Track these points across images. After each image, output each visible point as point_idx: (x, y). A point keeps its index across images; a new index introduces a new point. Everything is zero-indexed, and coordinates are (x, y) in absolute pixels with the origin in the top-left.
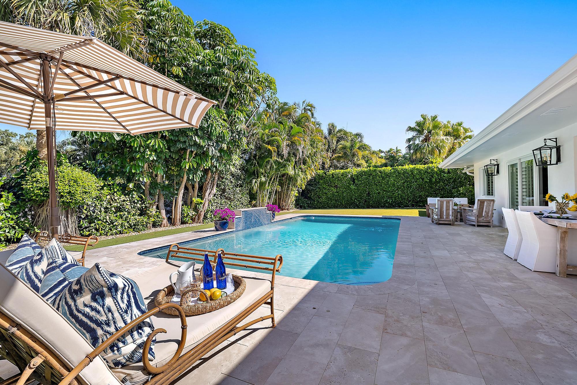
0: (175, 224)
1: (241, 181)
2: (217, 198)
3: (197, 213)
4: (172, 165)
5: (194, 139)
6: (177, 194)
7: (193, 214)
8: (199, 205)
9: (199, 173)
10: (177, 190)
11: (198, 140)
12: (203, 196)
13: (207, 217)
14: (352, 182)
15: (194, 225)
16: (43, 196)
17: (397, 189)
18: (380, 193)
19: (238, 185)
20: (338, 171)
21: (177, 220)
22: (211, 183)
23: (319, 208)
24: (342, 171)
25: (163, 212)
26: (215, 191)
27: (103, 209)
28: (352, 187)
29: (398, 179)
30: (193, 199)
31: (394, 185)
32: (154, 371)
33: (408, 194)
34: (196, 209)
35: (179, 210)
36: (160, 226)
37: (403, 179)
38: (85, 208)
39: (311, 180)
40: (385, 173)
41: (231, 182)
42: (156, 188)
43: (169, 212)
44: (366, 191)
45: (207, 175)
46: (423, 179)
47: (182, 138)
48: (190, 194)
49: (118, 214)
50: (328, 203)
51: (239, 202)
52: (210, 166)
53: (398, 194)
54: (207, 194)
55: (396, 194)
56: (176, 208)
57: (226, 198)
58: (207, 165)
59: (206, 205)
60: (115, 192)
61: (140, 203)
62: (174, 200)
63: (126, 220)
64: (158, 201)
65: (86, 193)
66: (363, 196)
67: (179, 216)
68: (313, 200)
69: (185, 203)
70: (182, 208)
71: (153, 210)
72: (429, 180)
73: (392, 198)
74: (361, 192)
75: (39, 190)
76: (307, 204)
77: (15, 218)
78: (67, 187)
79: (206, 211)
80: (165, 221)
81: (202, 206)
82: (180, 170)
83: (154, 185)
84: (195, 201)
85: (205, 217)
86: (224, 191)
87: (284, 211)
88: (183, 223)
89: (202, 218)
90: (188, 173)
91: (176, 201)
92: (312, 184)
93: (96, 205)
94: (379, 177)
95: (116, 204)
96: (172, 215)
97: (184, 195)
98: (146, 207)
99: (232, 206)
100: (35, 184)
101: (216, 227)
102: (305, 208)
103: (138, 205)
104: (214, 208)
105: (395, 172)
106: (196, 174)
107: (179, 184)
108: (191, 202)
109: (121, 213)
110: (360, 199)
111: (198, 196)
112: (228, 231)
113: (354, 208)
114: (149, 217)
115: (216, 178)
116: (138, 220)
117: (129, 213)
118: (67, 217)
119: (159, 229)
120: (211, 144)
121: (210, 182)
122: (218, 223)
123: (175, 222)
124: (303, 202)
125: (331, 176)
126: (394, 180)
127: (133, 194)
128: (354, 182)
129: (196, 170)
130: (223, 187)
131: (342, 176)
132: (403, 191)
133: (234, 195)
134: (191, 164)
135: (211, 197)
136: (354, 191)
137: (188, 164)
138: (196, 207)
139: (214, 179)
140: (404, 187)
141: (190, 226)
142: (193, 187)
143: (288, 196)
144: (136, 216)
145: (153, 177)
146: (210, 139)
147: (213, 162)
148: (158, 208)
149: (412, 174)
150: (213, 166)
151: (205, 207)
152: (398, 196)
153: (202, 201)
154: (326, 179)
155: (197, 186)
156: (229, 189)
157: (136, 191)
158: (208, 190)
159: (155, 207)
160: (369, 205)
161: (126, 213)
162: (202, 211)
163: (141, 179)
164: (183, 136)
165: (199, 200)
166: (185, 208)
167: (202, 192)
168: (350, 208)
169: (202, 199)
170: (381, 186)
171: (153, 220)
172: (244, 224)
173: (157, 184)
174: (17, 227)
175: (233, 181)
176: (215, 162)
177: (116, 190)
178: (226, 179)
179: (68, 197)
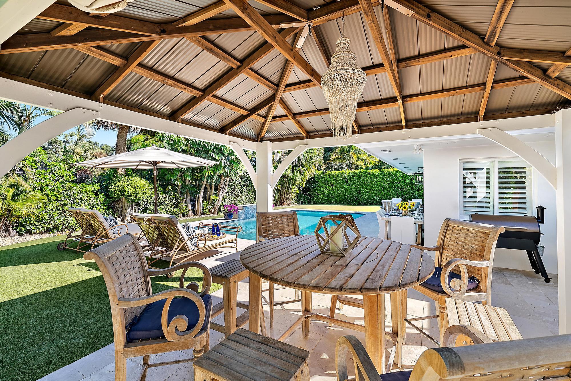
0: (197, 215)
1: (248, 182)
2: (228, 195)
3: (214, 206)
4: (196, 172)
5: (211, 155)
6: (199, 193)
7: (211, 207)
8: (215, 201)
9: (215, 178)
10: (200, 189)
11: (214, 156)
12: (218, 194)
13: (221, 210)
14: (346, 181)
15: (211, 215)
16: (121, 195)
17: (383, 189)
18: (369, 192)
19: (245, 185)
20: (333, 172)
21: (199, 211)
22: (224, 185)
23: (318, 204)
24: (337, 172)
25: (190, 206)
26: (227, 190)
27: (152, 204)
28: (346, 186)
29: (384, 180)
30: (211, 196)
31: (380, 185)
32: (200, 248)
33: (393, 194)
34: (212, 204)
35: (201, 204)
36: (187, 215)
37: (389, 180)
38: (142, 203)
39: (310, 180)
40: (373, 175)
41: (240, 183)
42: (185, 189)
43: (193, 206)
44: (357, 190)
45: (221, 178)
46: (405, 181)
47: (203, 155)
48: (209, 192)
49: (161, 207)
50: (325, 199)
51: (246, 199)
52: (223, 173)
53: (384, 193)
54: (221, 192)
55: (382, 193)
56: (198, 203)
57: (236, 196)
58: (221, 172)
59: (220, 201)
60: (159, 192)
61: (175, 199)
62: (197, 197)
63: (165, 211)
64: (186, 198)
65: (144, 193)
66: (355, 194)
67: (200, 209)
68: (313, 197)
69: (205, 199)
70: (202, 203)
71: (183, 205)
72: (410, 181)
73: (379, 196)
74: (353, 191)
75: (119, 191)
76: (308, 200)
77: (105, 208)
78: (134, 190)
79: (220, 205)
80: (191, 212)
81: (217, 201)
82: (202, 176)
83: (183, 186)
84: (212, 198)
85: (220, 210)
86: (234, 190)
87: (285, 206)
88: (203, 213)
89: (217, 210)
90: (207, 178)
91: (198, 197)
92: (312, 183)
93: (148, 201)
94: (368, 178)
95: (160, 200)
96: (195, 208)
97: (204, 193)
98: (178, 202)
99: (240, 202)
100: (117, 188)
101: (225, 217)
102: (305, 204)
103: (174, 201)
104: (226, 203)
105: (381, 174)
106: (212, 179)
107: (201, 186)
108: (209, 199)
109: (163, 206)
110: (352, 196)
111: (214, 194)
112: (233, 219)
113: (347, 204)
114: (180, 209)
115: (228, 181)
116: (173, 211)
117: (167, 206)
118: (132, 208)
119: (186, 218)
120: (224, 158)
121: (223, 183)
122: (227, 214)
123: (198, 213)
124: (304, 198)
125: (328, 176)
126: (381, 181)
127: (171, 193)
128: (347, 182)
129: (213, 176)
130: (233, 187)
131: (337, 176)
132: (388, 191)
133: (242, 193)
134: (209, 172)
135: (224, 195)
136: (347, 190)
137: (207, 172)
138: (212, 202)
139: (226, 181)
140: (389, 187)
141: (208, 216)
142: (211, 188)
143: (288, 193)
144: (172, 208)
145: (184, 182)
146: (223, 154)
147: (225, 169)
148: (186, 203)
149: (396, 176)
150: (225, 172)
151: (219, 202)
152: (384, 195)
153: (217, 198)
154: (324, 179)
155: (213, 186)
156: (238, 189)
157: (172, 191)
158: (222, 189)
159: (184, 202)
160: (360, 202)
161: (166, 206)
162: (217, 205)
163: (176, 183)
164: (204, 154)
165: (215, 197)
166: (205, 203)
167: (217, 190)
168: (344, 204)
169: (217, 196)
170: (370, 185)
171: (183, 211)
172: (245, 215)
173: (186, 186)
174: (106, 214)
175: (242, 182)
176: (227, 170)
177: (160, 191)
178: (236, 181)
179: (135, 196)
